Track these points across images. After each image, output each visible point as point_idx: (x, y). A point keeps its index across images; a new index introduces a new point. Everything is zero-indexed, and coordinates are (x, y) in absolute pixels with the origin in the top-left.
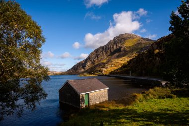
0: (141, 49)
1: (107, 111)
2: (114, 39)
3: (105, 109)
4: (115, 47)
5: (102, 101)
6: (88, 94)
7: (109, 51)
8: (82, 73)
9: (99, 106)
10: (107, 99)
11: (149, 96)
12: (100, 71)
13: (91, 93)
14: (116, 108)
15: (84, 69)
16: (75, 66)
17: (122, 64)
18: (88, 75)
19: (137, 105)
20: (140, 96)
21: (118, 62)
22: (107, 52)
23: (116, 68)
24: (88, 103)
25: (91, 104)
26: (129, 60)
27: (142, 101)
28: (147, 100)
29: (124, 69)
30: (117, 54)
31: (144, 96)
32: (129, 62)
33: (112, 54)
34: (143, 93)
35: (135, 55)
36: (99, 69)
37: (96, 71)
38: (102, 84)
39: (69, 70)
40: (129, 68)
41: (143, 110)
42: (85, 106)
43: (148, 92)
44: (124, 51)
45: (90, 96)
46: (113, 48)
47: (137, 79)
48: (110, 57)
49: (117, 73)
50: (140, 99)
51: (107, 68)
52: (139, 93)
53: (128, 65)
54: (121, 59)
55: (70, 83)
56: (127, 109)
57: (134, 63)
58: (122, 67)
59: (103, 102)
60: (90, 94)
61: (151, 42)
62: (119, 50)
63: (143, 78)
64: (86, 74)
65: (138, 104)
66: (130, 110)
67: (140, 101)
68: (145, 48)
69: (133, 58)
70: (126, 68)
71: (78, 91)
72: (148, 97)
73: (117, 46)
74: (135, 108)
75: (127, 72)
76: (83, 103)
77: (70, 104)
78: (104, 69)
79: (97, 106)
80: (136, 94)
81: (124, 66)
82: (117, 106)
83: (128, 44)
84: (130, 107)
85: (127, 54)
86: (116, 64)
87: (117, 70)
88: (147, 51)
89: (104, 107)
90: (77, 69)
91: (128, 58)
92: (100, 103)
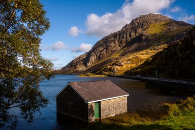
0: (173, 38)
1: (128, 127)
2: (132, 23)
3: (125, 124)
4: (133, 34)
5: (118, 113)
6: (99, 103)
7: (124, 40)
8: (84, 72)
9: (116, 121)
10: (125, 110)
11: (187, 107)
12: (110, 70)
13: (104, 102)
14: (141, 123)
15: (86, 66)
16: (73, 61)
17: (142, 60)
18: (92, 76)
19: (171, 120)
20: (174, 107)
21: (137, 57)
22: (121, 42)
23: (134, 66)
24: (100, 116)
25: (103, 116)
26: (154, 54)
27: (178, 115)
28: (185, 113)
29: (146, 68)
30: (136, 45)
31: (181, 108)
32: (155, 57)
33: (129, 44)
34: (177, 103)
35: (163, 46)
36: (109, 67)
37: (104, 70)
38: (119, 88)
39: (65, 68)
40: (154, 66)
41: (181, 127)
42: (96, 120)
43: (185, 102)
44: (148, 40)
45: (102, 106)
46: (130, 35)
47: (166, 83)
48: (125, 49)
49: (136, 73)
50: (175, 111)
51: (120, 65)
52: (172, 103)
53: (152, 61)
54: (142, 52)
55: (73, 87)
56: (157, 125)
57: (162, 58)
58: (143, 64)
59: (121, 115)
60: (102, 103)
61: (188, 27)
62: (139, 39)
63: (176, 81)
64: (89, 74)
65: (172, 118)
66: (162, 126)
67: (174, 114)
68: (178, 36)
69: (160, 50)
70: (149, 67)
71: (85, 98)
72: (186, 109)
73: (136, 32)
74: (169, 124)
75: (151, 72)
76: (93, 116)
77: (73, 116)
78: (117, 67)
79: (113, 120)
80: (168, 105)
81: (147, 63)
82: (142, 121)
83: (153, 30)
84: (161, 122)
85: (151, 45)
86: (134, 60)
87: (136, 68)
88: (182, 41)
89: (123, 122)
90: (76, 66)
91: (153, 51)
92: (117, 116)
